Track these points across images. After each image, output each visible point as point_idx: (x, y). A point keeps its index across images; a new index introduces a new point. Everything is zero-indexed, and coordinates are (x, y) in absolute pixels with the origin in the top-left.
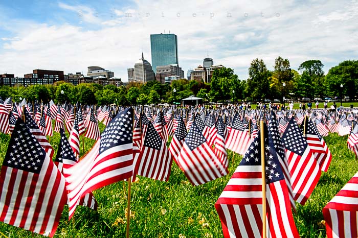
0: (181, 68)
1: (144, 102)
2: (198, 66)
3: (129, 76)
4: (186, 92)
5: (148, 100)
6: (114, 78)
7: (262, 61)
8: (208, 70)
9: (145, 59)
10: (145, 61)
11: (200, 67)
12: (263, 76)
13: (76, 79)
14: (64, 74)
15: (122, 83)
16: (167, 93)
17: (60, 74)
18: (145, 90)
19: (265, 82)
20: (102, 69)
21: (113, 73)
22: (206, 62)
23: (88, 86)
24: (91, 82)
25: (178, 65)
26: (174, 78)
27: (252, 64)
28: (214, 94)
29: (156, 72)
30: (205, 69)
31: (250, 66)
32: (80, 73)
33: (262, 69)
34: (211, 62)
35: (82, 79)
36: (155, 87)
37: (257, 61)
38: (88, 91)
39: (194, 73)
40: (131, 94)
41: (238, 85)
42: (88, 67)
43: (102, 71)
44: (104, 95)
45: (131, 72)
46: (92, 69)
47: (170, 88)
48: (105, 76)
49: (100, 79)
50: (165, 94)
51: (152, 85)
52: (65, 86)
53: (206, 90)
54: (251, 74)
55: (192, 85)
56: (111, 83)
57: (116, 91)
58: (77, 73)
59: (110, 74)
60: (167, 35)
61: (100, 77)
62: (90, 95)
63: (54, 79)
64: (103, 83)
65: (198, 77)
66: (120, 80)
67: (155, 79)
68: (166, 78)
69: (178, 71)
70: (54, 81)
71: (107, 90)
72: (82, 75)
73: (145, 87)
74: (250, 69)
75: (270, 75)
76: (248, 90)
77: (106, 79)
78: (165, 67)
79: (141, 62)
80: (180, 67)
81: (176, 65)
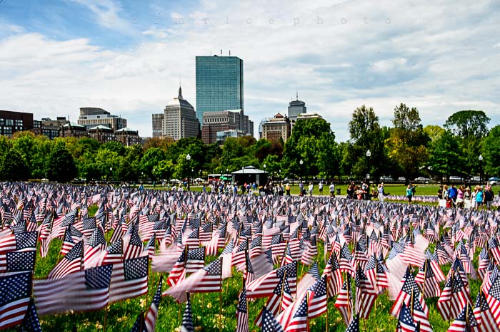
0: (247, 117)
1: (167, 174)
2: (276, 114)
3: (154, 127)
4: (246, 159)
5: (173, 171)
6: (125, 129)
7: (371, 110)
8: (293, 121)
9: (184, 98)
10: (183, 102)
11: (279, 116)
12: (373, 136)
13: (57, 127)
14: (34, 119)
15: (139, 140)
16: (213, 160)
17: (27, 118)
18: (174, 153)
19: (375, 146)
20: (106, 113)
21: (125, 121)
22: (293, 108)
23: (68, 141)
24: (83, 135)
25: (242, 112)
26: (234, 134)
27: (355, 116)
28: (289, 164)
29: (202, 122)
30: (287, 120)
31: (351, 119)
32: (64, 118)
33: (372, 123)
34: (301, 108)
35: (66, 129)
36: (192, 148)
37: (363, 110)
38: (61, 152)
39: (267, 126)
40: (147, 159)
41: (330, 152)
42: (82, 109)
43: (105, 117)
44: (99, 159)
45: (158, 121)
46: (87, 111)
47: (220, 151)
48: (110, 126)
49: (100, 131)
50: (210, 162)
51: (187, 145)
52: (27, 141)
53: (277, 157)
54: (353, 132)
55: (259, 149)
56: (119, 138)
57: (122, 152)
58: (58, 118)
59: (120, 122)
60: (226, 57)
61: (100, 127)
62: (65, 159)
63: (14, 127)
64: (105, 138)
65: (274, 134)
66: (136, 133)
67: (200, 136)
68: (220, 134)
69: (243, 122)
70: (14, 131)
71: (106, 151)
72: (68, 122)
73: (175, 147)
74: (351, 123)
76: (348, 160)
77: (111, 132)
78: (220, 113)
79: (177, 103)
80: (245, 114)
81: (239, 111)
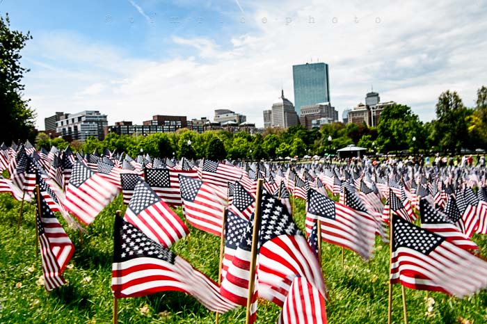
0: (334, 108)
1: (286, 153)
2: (359, 103)
3: (265, 120)
4: (342, 140)
5: (291, 151)
6: (246, 123)
7: (455, 93)
8: (373, 108)
9: (285, 97)
10: (285, 100)
11: (361, 106)
12: (458, 115)
13: (202, 125)
14: (188, 120)
15: (256, 130)
16: (315, 141)
17: (183, 119)
18: (286, 138)
19: (460, 123)
20: (231, 112)
21: (245, 117)
22: (370, 98)
23: (216, 134)
24: (219, 129)
25: (330, 104)
26: (324, 121)
27: (440, 99)
28: (384, 142)
29: (299, 114)
30: (368, 107)
31: (437, 101)
32: (205, 118)
33: (456, 105)
34: (376, 98)
35: (207, 125)
36: (300, 134)
37: (448, 93)
38: (216, 140)
39: (351, 113)
40: (269, 143)
41: (419, 130)
42: (216, 111)
43: (231, 115)
44: (235, 145)
45: (267, 115)
46: (219, 112)
47: (320, 135)
48: (235, 121)
49: (229, 125)
50: (313, 143)
51: (296, 131)
52: (189, 134)
53: (370, 136)
54: (438, 112)
55: (350, 131)
56: (243, 130)
57: (250, 139)
58: (202, 118)
59: (242, 118)
60: (315, 64)
61: (230, 122)
62: (218, 145)
63: (175, 126)
64: (233, 130)
65: (358, 119)
66: (253, 125)
67: (299, 123)
68: (314, 122)
69: (331, 111)
70: (176, 129)
71: (239, 139)
72: (208, 121)
73: (286, 133)
74: (437, 105)
75: (470, 112)
76: (435, 136)
77: (237, 125)
78: (313, 106)
79: (281, 101)
80: (332, 106)
81: (327, 103)
